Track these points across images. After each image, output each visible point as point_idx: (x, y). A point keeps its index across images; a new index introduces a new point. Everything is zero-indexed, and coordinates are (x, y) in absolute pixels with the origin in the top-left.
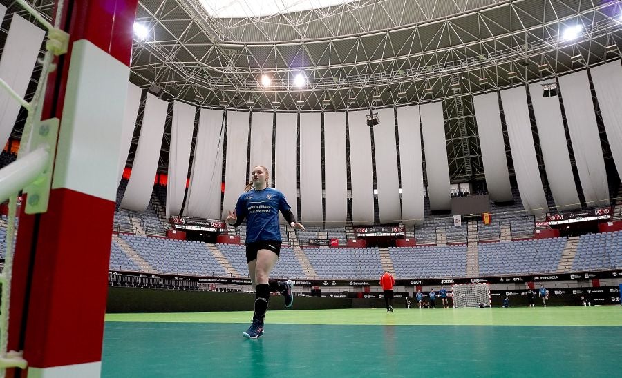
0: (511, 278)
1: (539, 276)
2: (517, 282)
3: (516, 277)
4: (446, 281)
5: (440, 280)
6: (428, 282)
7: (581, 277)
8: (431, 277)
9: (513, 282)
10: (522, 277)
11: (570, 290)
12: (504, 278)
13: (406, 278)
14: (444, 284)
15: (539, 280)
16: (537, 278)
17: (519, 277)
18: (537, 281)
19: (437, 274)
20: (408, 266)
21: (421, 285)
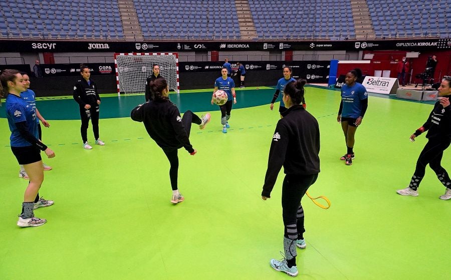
0: (191, 44)
1: (227, 43)
2: (198, 51)
3: (197, 43)
4: (97, 46)
5: (86, 44)
6: (65, 47)
7: (275, 47)
8: (68, 38)
9: (193, 50)
10: (205, 44)
11: (263, 64)
12: (182, 44)
13: (21, 37)
14: (94, 50)
15: (226, 49)
16: (223, 46)
17: (201, 43)
18: (223, 50)
19: (79, 33)
20: (25, 15)
21: (53, 51)
